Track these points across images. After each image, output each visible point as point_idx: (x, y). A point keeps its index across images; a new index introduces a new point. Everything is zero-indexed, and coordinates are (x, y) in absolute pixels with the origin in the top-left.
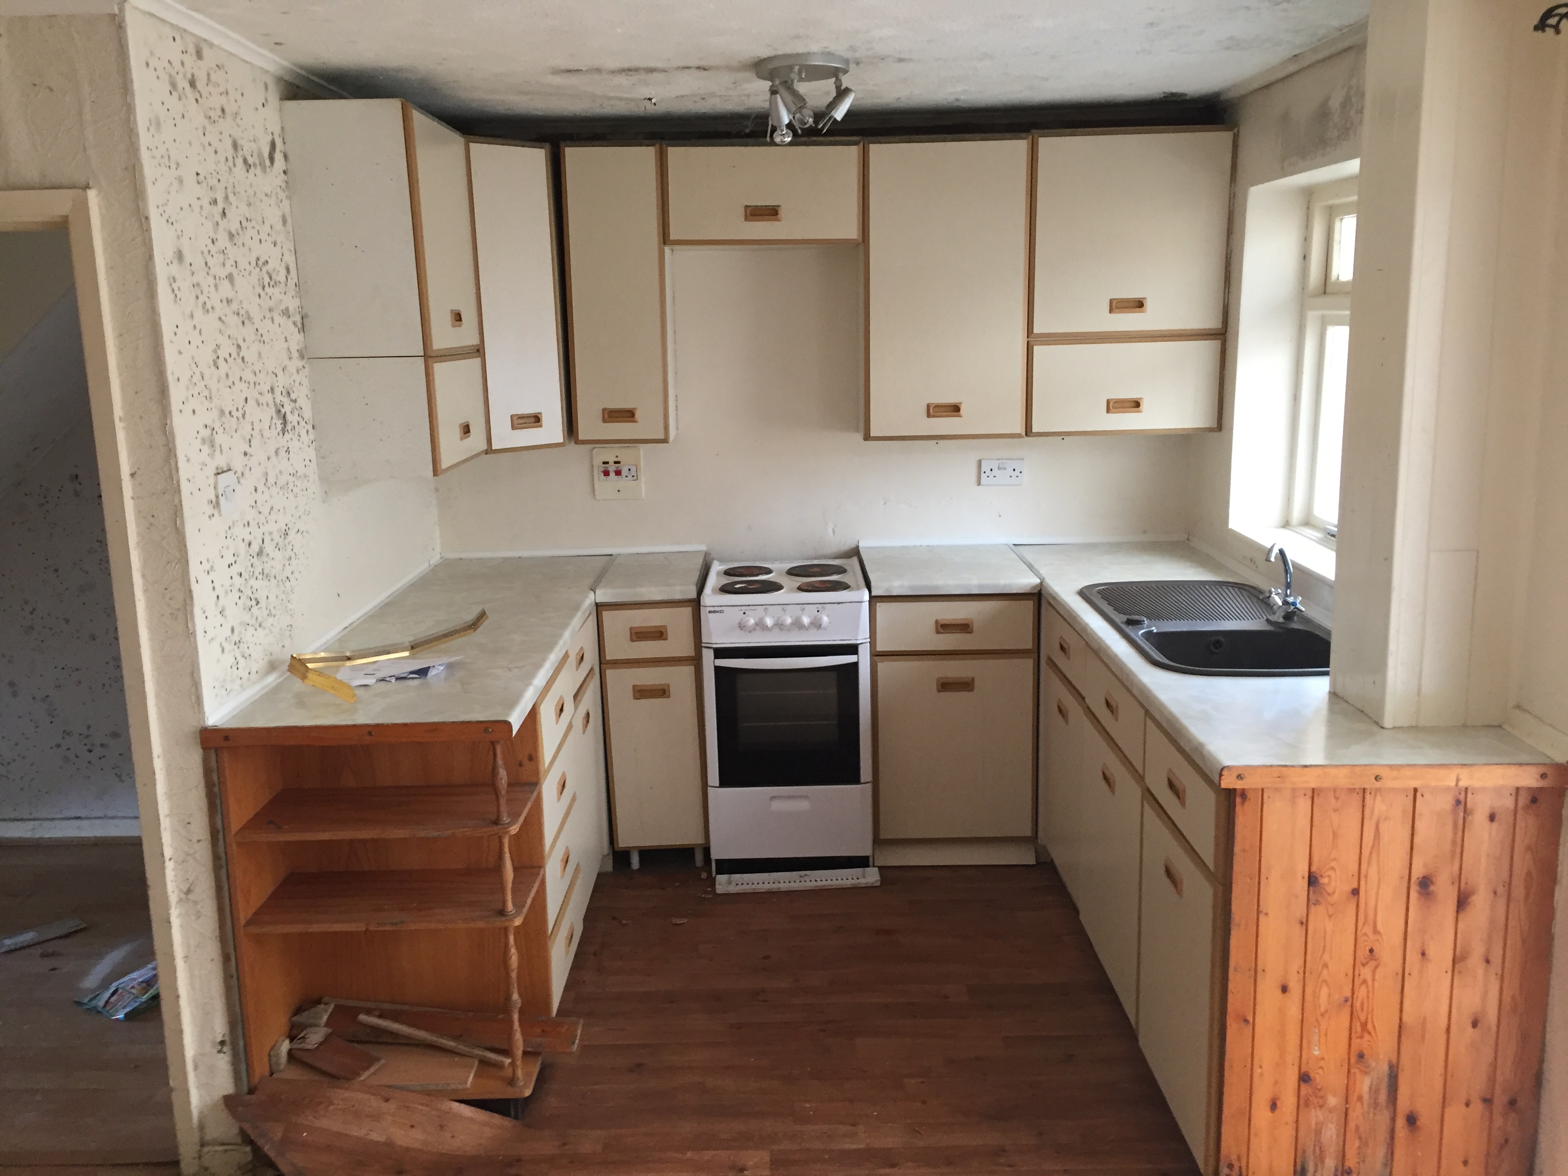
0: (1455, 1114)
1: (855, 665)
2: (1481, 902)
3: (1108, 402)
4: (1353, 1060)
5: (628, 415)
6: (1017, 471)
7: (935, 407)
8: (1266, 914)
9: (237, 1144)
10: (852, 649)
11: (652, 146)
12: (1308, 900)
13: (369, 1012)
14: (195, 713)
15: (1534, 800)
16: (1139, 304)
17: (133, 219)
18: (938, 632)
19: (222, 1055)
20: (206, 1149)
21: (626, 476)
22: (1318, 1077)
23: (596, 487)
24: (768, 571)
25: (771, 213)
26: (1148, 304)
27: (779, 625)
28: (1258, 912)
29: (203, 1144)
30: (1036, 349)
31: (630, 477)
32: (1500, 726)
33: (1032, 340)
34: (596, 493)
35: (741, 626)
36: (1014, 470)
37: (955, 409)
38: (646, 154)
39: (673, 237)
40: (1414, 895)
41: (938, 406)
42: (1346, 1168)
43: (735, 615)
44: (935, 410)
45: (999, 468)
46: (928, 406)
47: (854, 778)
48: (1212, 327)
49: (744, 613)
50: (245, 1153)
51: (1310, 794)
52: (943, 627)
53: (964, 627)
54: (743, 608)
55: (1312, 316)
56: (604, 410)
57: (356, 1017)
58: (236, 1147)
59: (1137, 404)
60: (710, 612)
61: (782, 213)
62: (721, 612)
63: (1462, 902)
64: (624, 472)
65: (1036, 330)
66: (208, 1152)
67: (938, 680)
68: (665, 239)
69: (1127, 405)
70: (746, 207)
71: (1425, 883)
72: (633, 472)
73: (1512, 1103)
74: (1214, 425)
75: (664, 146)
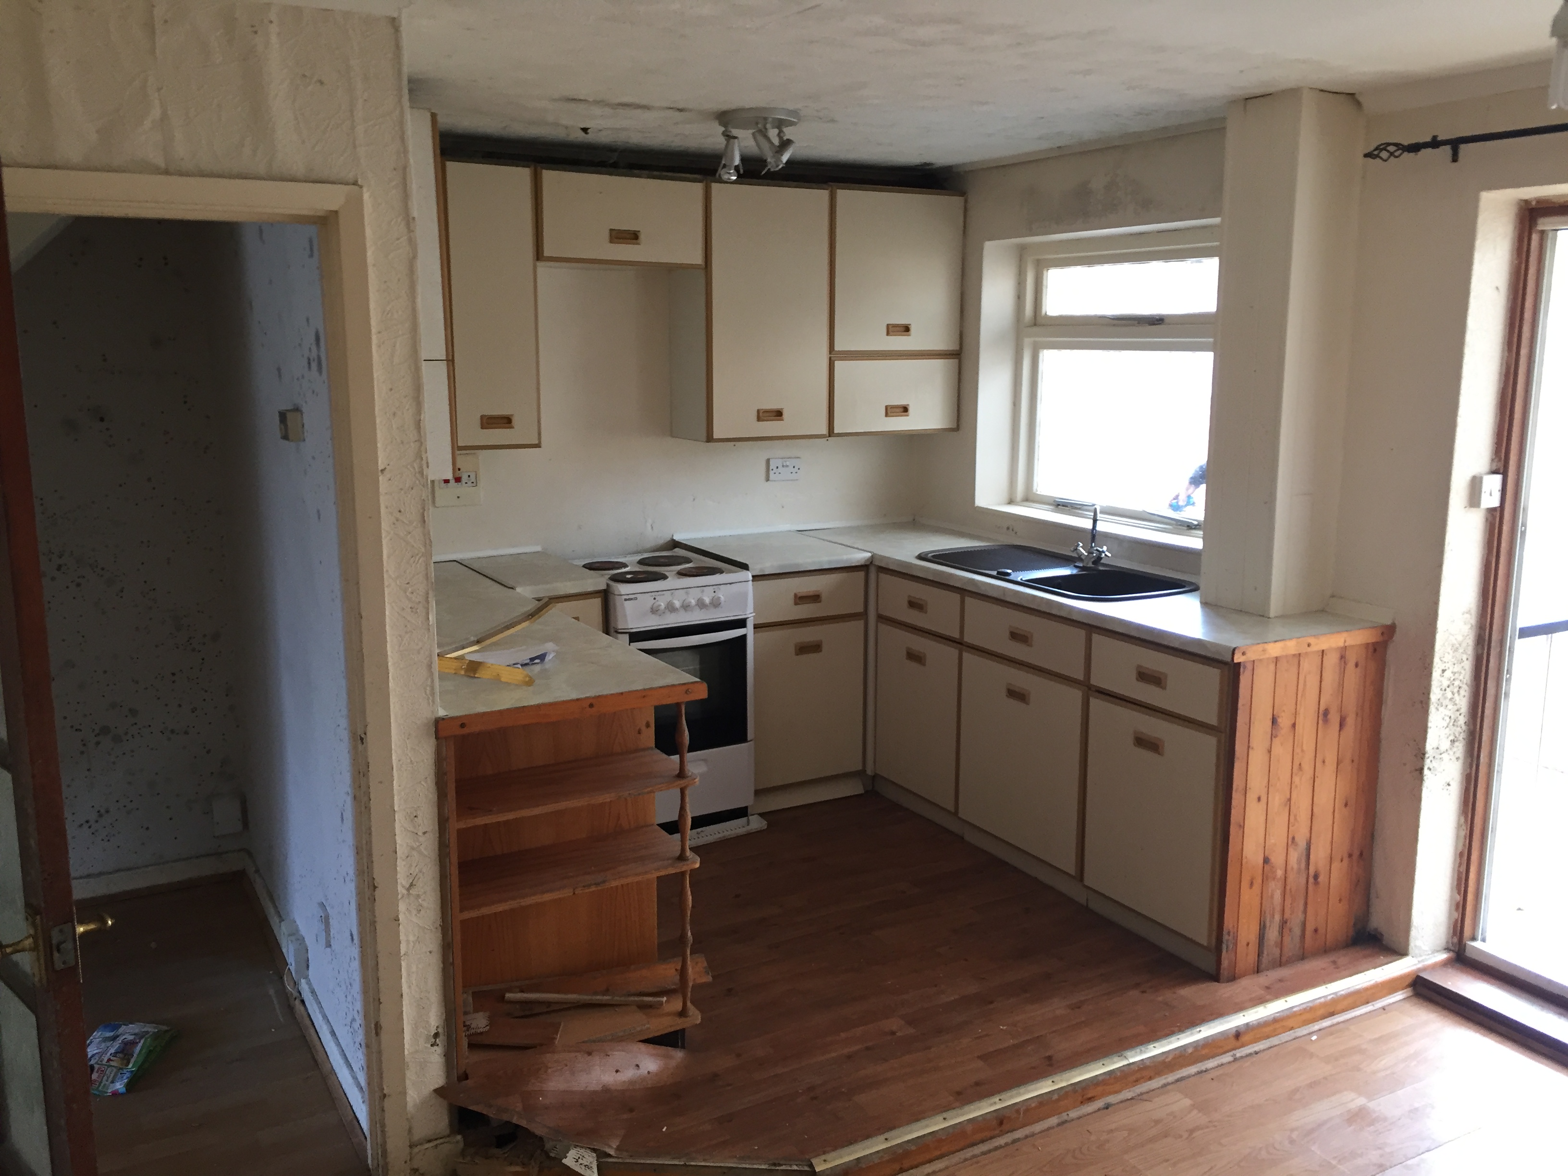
0: (1336, 865)
1: (744, 638)
2: (1350, 721)
3: (886, 407)
4: (1290, 842)
5: (506, 421)
6: (796, 468)
7: (764, 412)
8: (1252, 748)
9: (449, 1136)
10: (741, 623)
11: (527, 167)
12: (1272, 735)
13: (510, 990)
14: (429, 703)
15: (1375, 650)
16: (906, 329)
17: (399, 220)
18: (796, 604)
19: (436, 1048)
20: (416, 1150)
21: (466, 483)
22: (1273, 859)
23: (437, 494)
24: (625, 566)
25: (633, 237)
26: (913, 329)
27: (686, 607)
28: (1249, 747)
29: (412, 1146)
30: (838, 364)
31: (470, 483)
32: (1323, 611)
33: (834, 356)
34: (437, 499)
35: (654, 611)
36: (794, 467)
37: (778, 414)
38: (521, 175)
39: (547, 253)
40: (1320, 722)
41: (766, 411)
42: (1285, 919)
43: (647, 602)
44: (764, 415)
45: (783, 466)
46: (758, 411)
47: (743, 739)
48: (951, 349)
49: (655, 599)
50: (457, 1142)
51: (1275, 661)
52: (800, 599)
53: (815, 598)
54: (653, 594)
55: (1027, 342)
56: (482, 417)
57: (504, 997)
58: (448, 1139)
59: (905, 409)
60: (626, 600)
61: (642, 237)
62: (636, 599)
63: (1342, 725)
64: (464, 478)
65: (837, 348)
66: (418, 1153)
67: (796, 646)
68: (539, 255)
69: (897, 410)
70: (611, 230)
71: (1326, 713)
72: (473, 478)
73: (1361, 854)
74: (955, 426)
75: (539, 169)
